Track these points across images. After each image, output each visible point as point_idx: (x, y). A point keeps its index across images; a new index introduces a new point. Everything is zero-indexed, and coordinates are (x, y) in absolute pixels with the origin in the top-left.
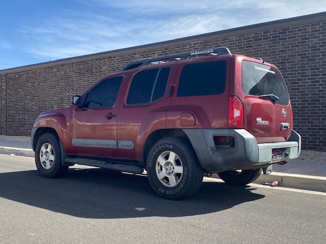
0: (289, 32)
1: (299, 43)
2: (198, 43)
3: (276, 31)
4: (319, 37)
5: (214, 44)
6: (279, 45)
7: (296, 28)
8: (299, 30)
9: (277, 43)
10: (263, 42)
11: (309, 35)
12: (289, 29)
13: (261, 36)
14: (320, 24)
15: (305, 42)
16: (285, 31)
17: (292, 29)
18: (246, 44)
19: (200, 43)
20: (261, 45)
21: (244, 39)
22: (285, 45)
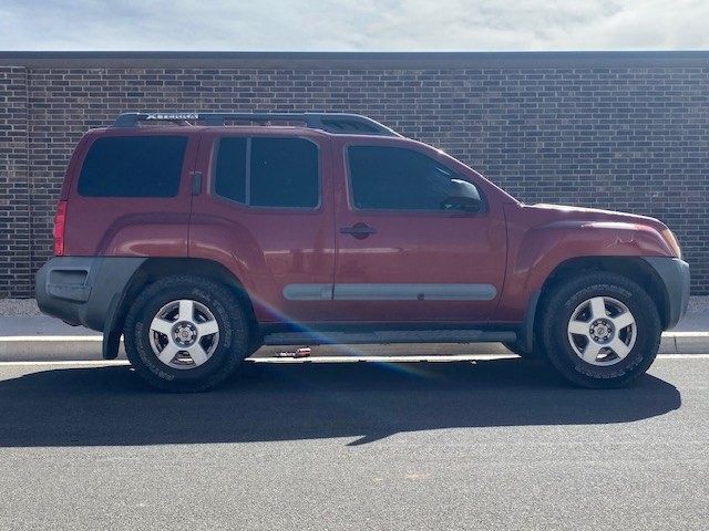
0: (217, 78)
1: (236, 101)
2: (9, 70)
3: (194, 72)
4: (272, 95)
5: (50, 77)
6: (198, 101)
7: (231, 72)
8: (237, 78)
9: (193, 95)
10: (164, 89)
11: (255, 90)
12: (217, 72)
13: (161, 77)
14: (273, 73)
15: (248, 101)
16: (209, 74)
17: (223, 72)
18: (128, 89)
19: (15, 70)
20: (161, 95)
21: (124, 77)
22: (209, 101)
